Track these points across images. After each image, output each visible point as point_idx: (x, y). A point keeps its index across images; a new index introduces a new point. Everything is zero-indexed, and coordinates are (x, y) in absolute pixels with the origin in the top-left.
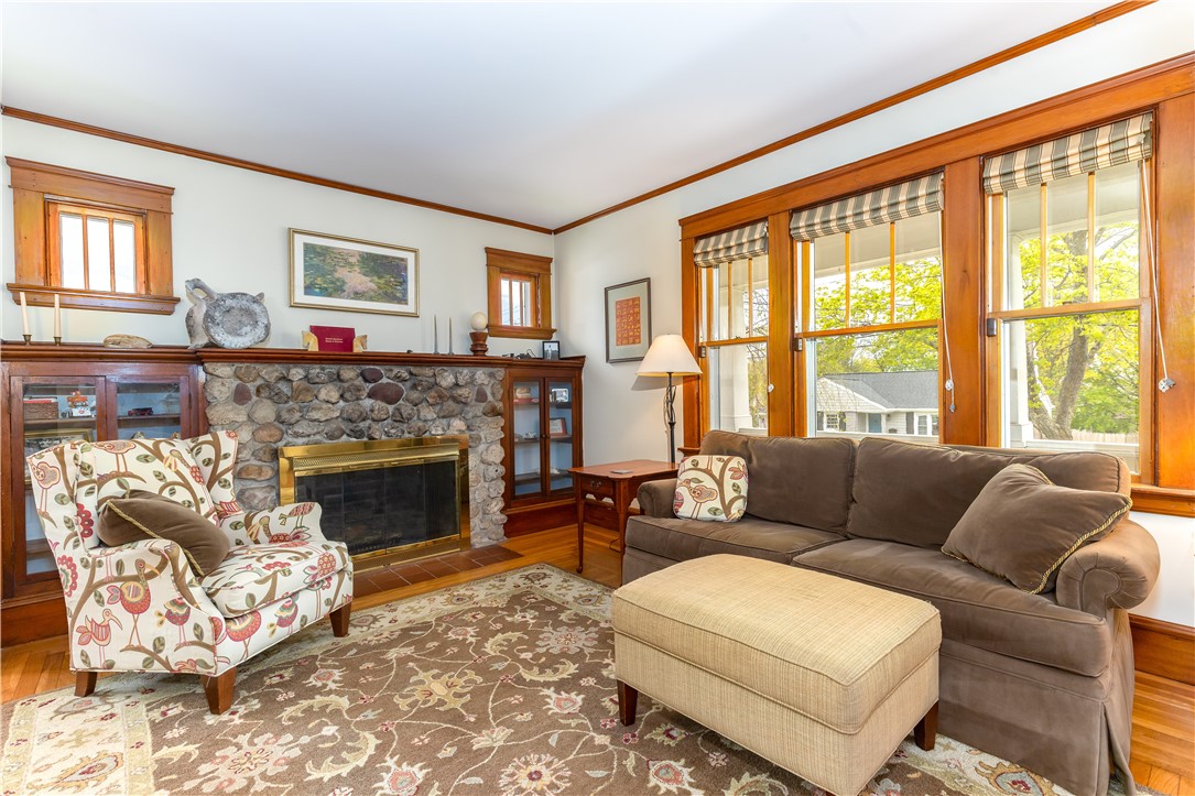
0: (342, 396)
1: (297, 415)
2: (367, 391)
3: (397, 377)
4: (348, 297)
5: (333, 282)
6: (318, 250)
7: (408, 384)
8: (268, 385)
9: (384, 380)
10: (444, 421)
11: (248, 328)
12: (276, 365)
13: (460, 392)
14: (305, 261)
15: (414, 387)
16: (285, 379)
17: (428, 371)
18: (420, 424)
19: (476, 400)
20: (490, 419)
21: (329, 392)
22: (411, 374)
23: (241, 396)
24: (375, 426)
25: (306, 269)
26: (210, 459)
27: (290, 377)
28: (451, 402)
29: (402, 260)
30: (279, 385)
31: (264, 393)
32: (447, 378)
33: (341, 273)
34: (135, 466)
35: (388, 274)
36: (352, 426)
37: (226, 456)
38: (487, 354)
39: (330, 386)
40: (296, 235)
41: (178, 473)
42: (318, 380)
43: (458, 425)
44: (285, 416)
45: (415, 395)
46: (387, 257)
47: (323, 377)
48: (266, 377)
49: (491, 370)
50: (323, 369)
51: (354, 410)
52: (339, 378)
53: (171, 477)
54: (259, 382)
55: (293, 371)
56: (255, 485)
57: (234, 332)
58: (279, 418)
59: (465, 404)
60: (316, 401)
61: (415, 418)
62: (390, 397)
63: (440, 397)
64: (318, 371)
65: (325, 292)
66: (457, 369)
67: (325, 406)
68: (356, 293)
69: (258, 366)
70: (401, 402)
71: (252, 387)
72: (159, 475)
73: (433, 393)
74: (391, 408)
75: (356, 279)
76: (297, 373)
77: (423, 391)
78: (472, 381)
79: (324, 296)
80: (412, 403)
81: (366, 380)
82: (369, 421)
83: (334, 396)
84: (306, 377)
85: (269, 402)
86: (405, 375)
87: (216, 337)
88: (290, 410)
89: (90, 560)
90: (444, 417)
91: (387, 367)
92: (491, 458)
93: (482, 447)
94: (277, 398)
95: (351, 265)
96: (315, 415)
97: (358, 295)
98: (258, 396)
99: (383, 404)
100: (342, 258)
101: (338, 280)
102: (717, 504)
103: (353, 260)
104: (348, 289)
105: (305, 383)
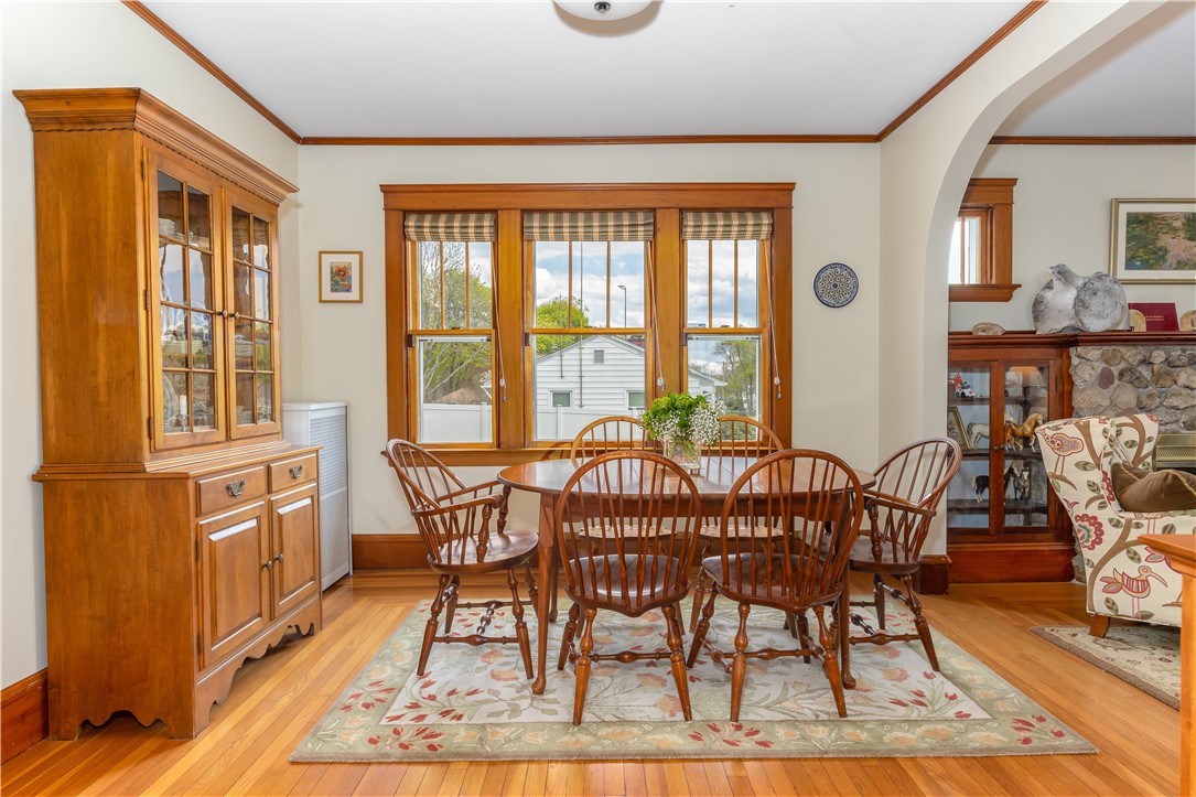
1: (1157, 401)
4: (1171, 268)
5: (1155, 253)
6: (1141, 218)
8: (1131, 369)
12: (1140, 348)
14: (1128, 232)
16: (1146, 362)
21: (1190, 376)
23: (1105, 380)
25: (1128, 240)
26: (1133, 442)
27: (1151, 361)
30: (1139, 369)
31: (1127, 378)
33: (1164, 241)
39: (1191, 370)
40: (1121, 206)
42: (1178, 363)
44: (1146, 402)
47: (1184, 360)
48: (1130, 360)
50: (1184, 351)
54: (1123, 365)
55: (1155, 353)
57: (1098, 315)
58: (1139, 404)
60: (1175, 386)
64: (1179, 353)
65: (1147, 266)
67: (1185, 391)
68: (1179, 262)
69: (1123, 349)
71: (1115, 371)
75: (1179, 245)
76: (1159, 356)
79: (1145, 269)
84: (1167, 360)
85: (1130, 387)
87: (1086, 321)
88: (1150, 396)
89: (1123, 521)
94: (1137, 382)
95: (1175, 230)
96: (1175, 402)
97: (1181, 265)
98: (1120, 380)
100: (1166, 224)
101: (1160, 249)
103: (1177, 224)
104: (1170, 259)
105: (1165, 366)
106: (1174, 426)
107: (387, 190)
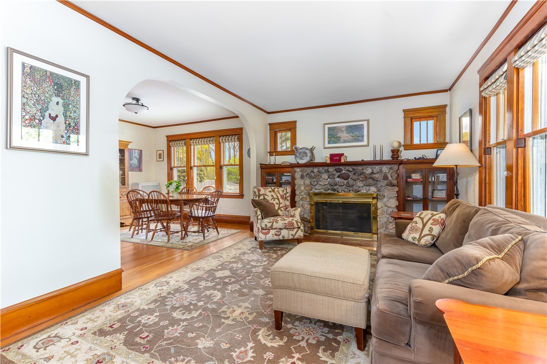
0: (329, 177)
1: (316, 183)
2: (337, 175)
3: (348, 170)
4: (342, 143)
5: (337, 139)
6: (332, 129)
7: (353, 173)
8: (308, 174)
9: (343, 172)
10: (368, 188)
11: (305, 157)
12: (311, 168)
13: (374, 176)
14: (328, 133)
15: (355, 174)
16: (313, 172)
17: (360, 168)
18: (357, 188)
19: (383, 179)
20: (390, 188)
21: (325, 176)
22: (353, 169)
23: (302, 177)
24: (340, 188)
25: (328, 136)
28: (371, 180)
29: (362, 125)
30: (311, 174)
31: (308, 176)
32: (368, 170)
33: (339, 134)
34: (268, 193)
35: (356, 131)
36: (332, 187)
37: (288, 193)
38: (399, 159)
39: (325, 174)
40: (326, 126)
41: (277, 196)
42: (321, 172)
43: (373, 190)
44: (313, 183)
45: (355, 177)
46: (356, 125)
47: (323, 171)
48: (308, 171)
49: (390, 166)
51: (332, 182)
52: (328, 171)
53: (275, 196)
54: (307, 173)
56: (305, 203)
57: (301, 159)
58: (311, 184)
59: (377, 181)
60: (321, 179)
61: (355, 186)
62: (346, 177)
63: (366, 178)
64: (322, 169)
65: (334, 142)
66: (373, 166)
67: (324, 180)
68: (344, 141)
69: (306, 168)
70: (350, 179)
71: (305, 174)
72: (272, 196)
73: (363, 176)
74: (346, 182)
75: (344, 135)
76: (316, 170)
77: (359, 175)
78: (381, 171)
79: (334, 144)
80: (353, 180)
81: (337, 172)
82: (338, 186)
83: (326, 177)
84: (318, 171)
85: (308, 179)
86: (351, 169)
88: (314, 181)
90: (367, 186)
91: (344, 167)
92: (389, 205)
93: (385, 200)
94: (311, 177)
95: (343, 131)
96: (321, 183)
97: (345, 142)
98: (306, 177)
99: (343, 180)
100: (339, 129)
101: (338, 137)
102: (417, 236)
103: (343, 129)
104: (342, 140)
105: (318, 173)
106: (322, 190)
107: (167, 136)
